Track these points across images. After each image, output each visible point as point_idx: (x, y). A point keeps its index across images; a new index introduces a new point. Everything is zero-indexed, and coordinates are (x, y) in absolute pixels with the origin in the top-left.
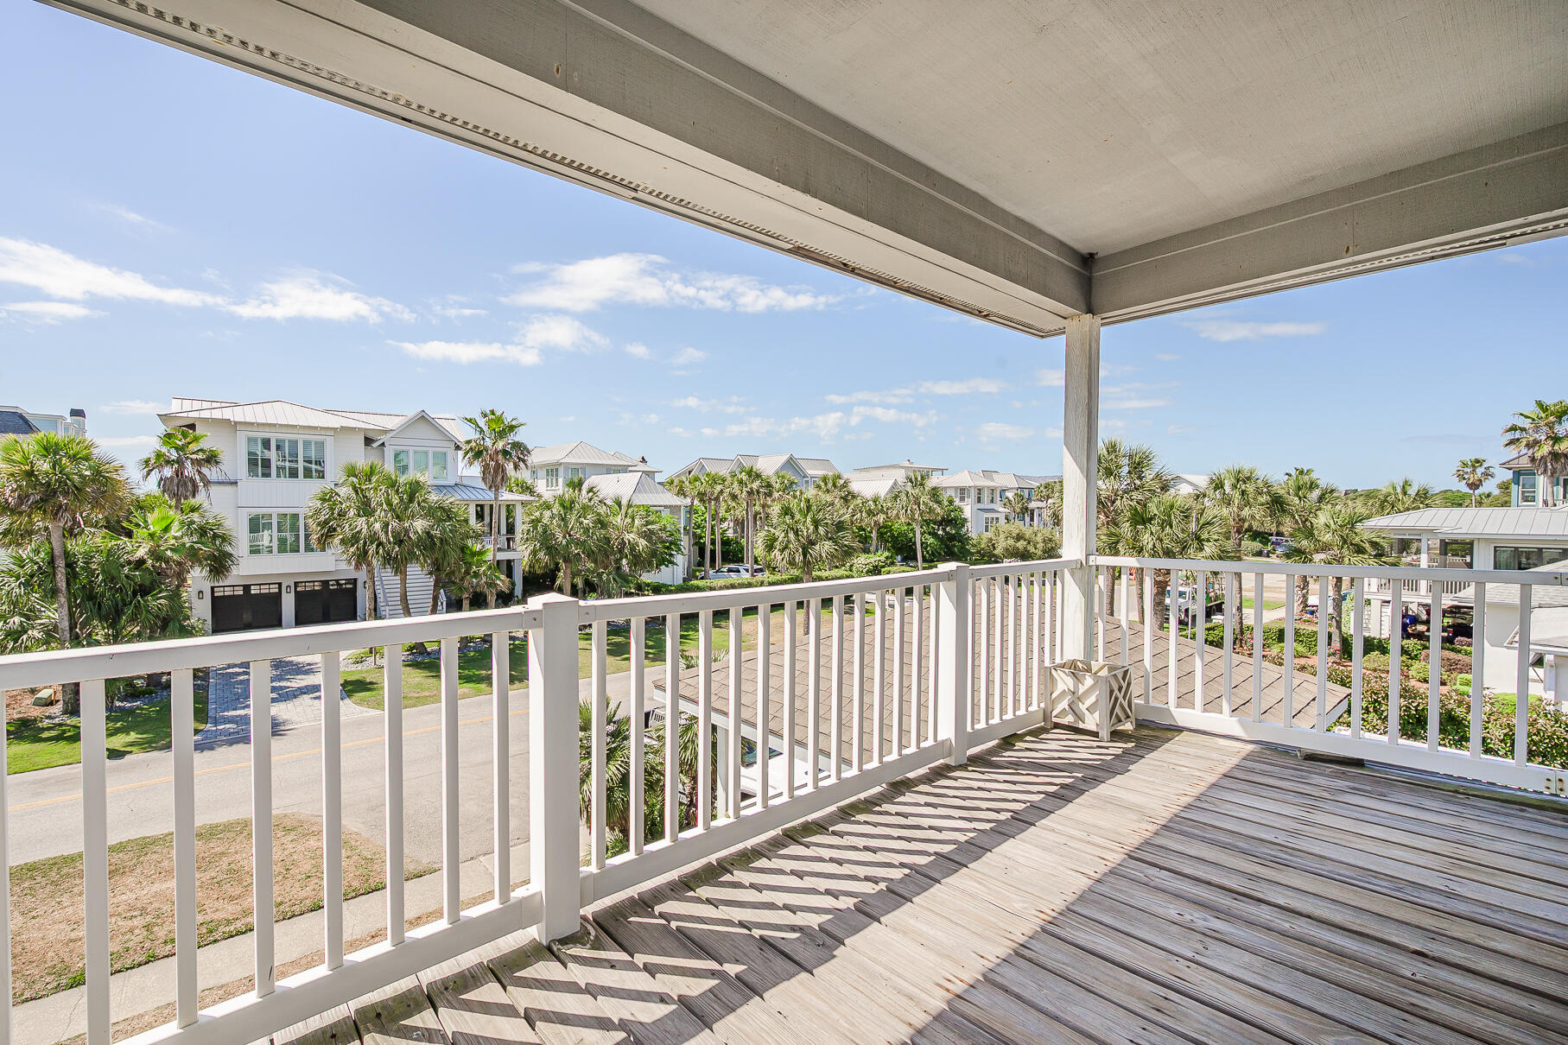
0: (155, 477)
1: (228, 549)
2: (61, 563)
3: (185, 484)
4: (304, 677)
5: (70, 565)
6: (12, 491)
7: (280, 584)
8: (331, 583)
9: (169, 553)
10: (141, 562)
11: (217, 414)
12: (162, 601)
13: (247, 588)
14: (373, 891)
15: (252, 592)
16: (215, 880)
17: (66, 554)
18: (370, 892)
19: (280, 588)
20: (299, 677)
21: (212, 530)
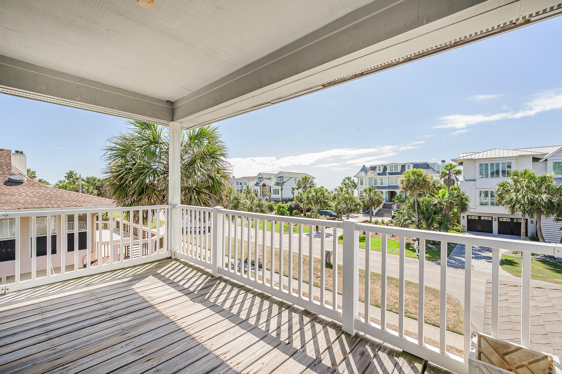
0: (443, 179)
1: (467, 203)
2: (416, 204)
3: (451, 181)
4: (488, 252)
5: (418, 204)
6: (405, 185)
7: (492, 217)
8: (514, 219)
9: (443, 203)
10: (436, 205)
11: (469, 157)
12: (440, 217)
13: (480, 217)
14: (455, 332)
15: (482, 219)
16: (416, 301)
17: (417, 201)
18: (453, 332)
19: (492, 219)
20: (487, 252)
21: (460, 196)
